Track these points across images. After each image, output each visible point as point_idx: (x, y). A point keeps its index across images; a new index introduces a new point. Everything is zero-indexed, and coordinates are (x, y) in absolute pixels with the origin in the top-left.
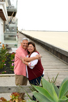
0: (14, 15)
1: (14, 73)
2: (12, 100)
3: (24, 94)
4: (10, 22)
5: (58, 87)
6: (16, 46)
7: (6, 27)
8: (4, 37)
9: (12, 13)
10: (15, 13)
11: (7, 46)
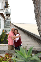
0: (9, 16)
1: (8, 44)
2: (5, 57)
3: (12, 54)
4: (7, 19)
5: (27, 51)
6: (10, 30)
7: (5, 21)
8: (4, 26)
9: (8, 15)
10: (10, 15)
11: (5, 30)
